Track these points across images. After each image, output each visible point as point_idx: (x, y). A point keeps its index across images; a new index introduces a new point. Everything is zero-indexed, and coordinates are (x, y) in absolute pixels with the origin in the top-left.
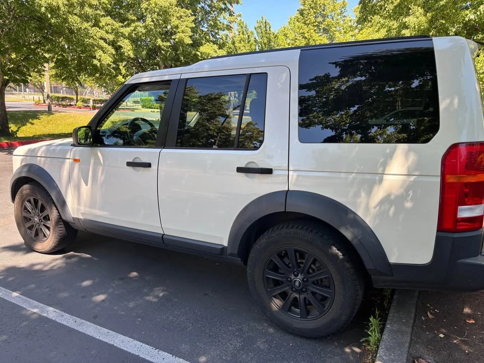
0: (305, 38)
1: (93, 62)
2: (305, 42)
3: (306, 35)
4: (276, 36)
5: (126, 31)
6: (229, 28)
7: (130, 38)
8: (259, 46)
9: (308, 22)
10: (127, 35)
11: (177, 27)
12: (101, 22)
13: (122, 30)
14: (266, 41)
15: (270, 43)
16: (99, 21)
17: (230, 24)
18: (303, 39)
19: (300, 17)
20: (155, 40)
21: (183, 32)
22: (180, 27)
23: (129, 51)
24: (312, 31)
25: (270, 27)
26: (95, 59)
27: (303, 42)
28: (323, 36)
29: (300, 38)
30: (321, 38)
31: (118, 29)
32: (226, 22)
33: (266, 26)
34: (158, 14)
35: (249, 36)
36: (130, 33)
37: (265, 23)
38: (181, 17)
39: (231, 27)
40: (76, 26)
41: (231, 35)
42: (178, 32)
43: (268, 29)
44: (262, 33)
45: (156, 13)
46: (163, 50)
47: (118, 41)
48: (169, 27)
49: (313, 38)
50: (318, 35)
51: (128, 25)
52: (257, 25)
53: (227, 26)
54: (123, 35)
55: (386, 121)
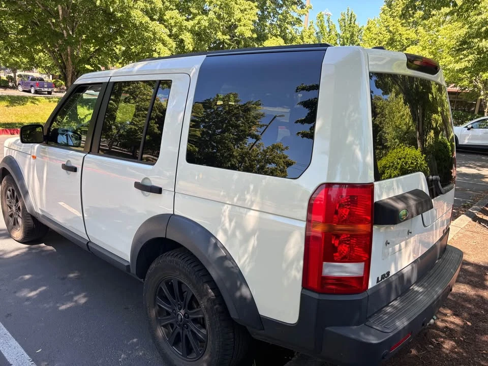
0: (390, 32)
1: (152, 55)
2: (390, 37)
3: (391, 29)
4: (360, 30)
5: (190, 24)
6: (299, 21)
7: (192, 31)
8: (340, 41)
9: (395, 14)
10: (190, 27)
11: (240, 20)
12: (165, 15)
13: (185, 23)
14: (348, 36)
15: (353, 37)
16: (164, 14)
17: (299, 17)
18: (388, 33)
19: (387, 8)
20: (215, 34)
21: (244, 25)
22: (242, 20)
23: (189, 44)
24: (399, 24)
25: (355, 20)
26: (155, 52)
27: (386, 36)
28: (411, 30)
29: (385, 33)
30: (408, 32)
31: (181, 22)
32: (296, 16)
33: (351, 18)
34: (220, 8)
35: (330, 30)
36: (193, 26)
37: (351, 15)
38: (245, 10)
39: (301, 21)
40: (138, 20)
41: (300, 29)
42: (240, 25)
43: (353, 22)
44: (345, 26)
45: (218, 7)
46: (226, 43)
47: (181, 35)
48: (233, 20)
49: (399, 32)
50: (404, 29)
51: (192, 19)
52: (340, 17)
53: (297, 19)
54: (186, 29)
55: (467, 129)
